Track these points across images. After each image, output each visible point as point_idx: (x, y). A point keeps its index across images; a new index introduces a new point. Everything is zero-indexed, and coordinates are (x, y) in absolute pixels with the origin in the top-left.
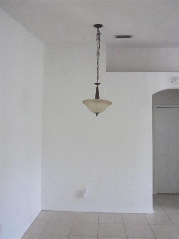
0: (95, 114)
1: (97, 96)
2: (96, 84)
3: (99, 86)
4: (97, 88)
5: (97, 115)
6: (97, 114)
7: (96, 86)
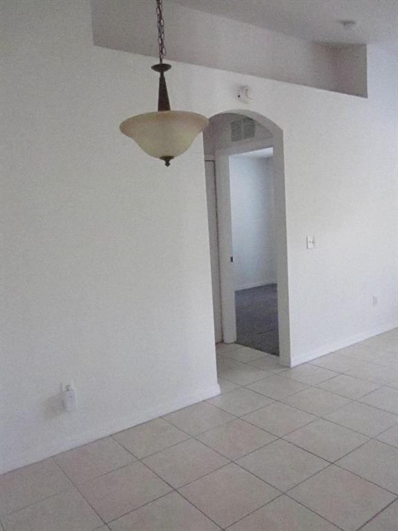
0: (163, 162)
1: (164, 103)
2: (156, 68)
3: (166, 73)
4: (162, 80)
5: (168, 164)
6: (167, 159)
7: (158, 74)
